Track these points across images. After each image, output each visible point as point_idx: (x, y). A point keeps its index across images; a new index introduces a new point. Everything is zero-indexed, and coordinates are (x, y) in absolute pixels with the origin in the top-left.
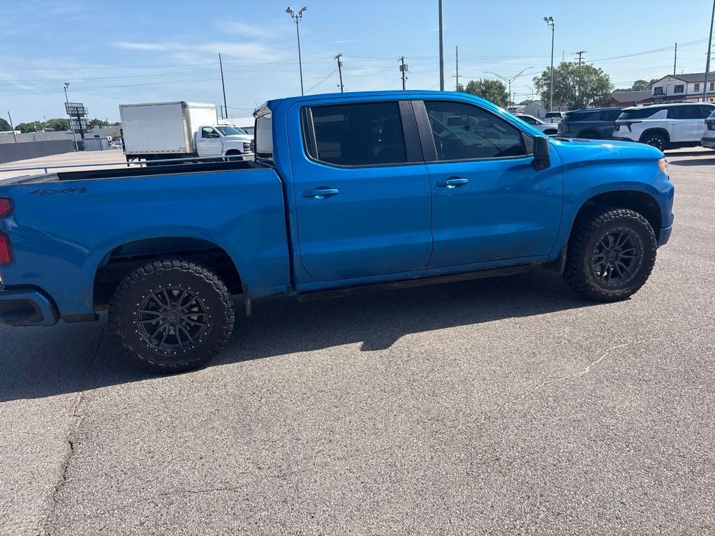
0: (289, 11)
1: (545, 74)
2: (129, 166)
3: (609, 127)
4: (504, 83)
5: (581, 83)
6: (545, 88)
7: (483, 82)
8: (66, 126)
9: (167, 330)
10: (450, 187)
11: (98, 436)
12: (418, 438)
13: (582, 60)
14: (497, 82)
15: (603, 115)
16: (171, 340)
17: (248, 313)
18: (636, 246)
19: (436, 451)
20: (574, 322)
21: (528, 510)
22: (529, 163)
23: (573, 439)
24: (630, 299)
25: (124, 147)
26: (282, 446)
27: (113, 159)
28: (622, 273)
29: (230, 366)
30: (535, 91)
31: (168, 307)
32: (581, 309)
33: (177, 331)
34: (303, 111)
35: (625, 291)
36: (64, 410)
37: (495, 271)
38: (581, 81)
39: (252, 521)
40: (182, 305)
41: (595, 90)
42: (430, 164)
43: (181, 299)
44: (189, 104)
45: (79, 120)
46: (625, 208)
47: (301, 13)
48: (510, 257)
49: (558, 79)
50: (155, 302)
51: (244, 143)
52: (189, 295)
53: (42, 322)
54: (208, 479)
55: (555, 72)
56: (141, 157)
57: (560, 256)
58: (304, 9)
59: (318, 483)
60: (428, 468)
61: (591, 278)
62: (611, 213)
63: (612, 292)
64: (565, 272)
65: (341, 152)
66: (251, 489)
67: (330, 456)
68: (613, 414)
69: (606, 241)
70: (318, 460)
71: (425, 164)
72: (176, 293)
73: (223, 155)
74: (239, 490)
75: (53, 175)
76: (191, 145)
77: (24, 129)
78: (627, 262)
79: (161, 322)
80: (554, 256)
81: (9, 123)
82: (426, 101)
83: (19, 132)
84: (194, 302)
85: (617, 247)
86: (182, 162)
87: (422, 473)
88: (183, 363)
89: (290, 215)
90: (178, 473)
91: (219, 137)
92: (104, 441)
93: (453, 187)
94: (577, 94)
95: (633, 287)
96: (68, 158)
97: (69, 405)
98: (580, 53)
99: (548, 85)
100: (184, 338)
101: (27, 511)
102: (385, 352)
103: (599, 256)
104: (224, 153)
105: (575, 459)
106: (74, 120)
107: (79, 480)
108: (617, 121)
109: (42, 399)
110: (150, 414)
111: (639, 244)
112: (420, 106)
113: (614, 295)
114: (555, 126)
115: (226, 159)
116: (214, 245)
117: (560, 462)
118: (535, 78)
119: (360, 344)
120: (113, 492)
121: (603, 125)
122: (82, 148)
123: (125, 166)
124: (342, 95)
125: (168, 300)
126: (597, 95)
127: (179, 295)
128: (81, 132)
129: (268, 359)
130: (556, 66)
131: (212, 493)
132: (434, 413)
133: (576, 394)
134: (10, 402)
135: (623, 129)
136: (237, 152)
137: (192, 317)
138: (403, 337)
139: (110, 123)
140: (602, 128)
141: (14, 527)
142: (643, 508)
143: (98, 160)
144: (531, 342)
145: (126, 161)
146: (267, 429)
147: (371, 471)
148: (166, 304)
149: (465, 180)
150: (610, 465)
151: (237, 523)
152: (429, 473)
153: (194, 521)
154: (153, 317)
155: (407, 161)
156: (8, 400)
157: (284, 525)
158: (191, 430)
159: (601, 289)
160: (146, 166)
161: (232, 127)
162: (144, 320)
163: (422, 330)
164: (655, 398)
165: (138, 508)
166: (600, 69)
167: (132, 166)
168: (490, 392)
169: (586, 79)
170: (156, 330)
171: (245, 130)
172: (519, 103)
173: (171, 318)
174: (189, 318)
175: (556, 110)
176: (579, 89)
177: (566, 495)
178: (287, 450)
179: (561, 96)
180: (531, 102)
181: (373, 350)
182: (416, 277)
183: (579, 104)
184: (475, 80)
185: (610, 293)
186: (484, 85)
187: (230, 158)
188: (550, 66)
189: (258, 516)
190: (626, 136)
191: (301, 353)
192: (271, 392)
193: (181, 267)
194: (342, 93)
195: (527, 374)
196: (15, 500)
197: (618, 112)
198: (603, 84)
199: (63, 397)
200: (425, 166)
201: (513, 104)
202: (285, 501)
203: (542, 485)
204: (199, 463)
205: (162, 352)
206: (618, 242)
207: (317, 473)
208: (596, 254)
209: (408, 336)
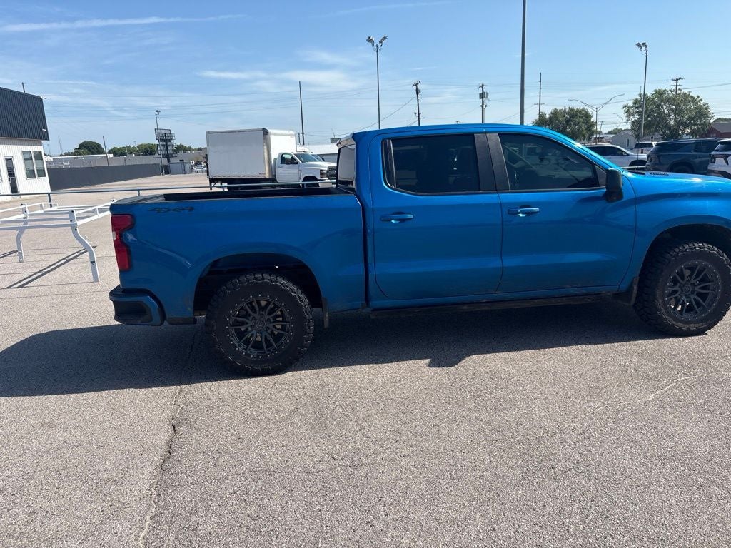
0: (369, 40)
1: (636, 102)
2: (211, 189)
3: (703, 159)
4: (590, 111)
5: (677, 112)
6: (636, 117)
7: (567, 110)
8: (154, 151)
9: (255, 335)
10: (521, 215)
11: (195, 422)
12: (478, 444)
13: (678, 88)
14: (583, 110)
15: (697, 146)
16: (257, 345)
17: (326, 324)
18: (713, 281)
19: (494, 457)
20: (643, 352)
21: (578, 511)
22: (601, 195)
23: (629, 457)
24: (706, 334)
25: (208, 171)
26: (354, 442)
27: (196, 183)
28: (698, 307)
29: (308, 372)
30: (625, 119)
31: (257, 316)
32: (652, 341)
33: (263, 336)
34: (384, 143)
35: (701, 326)
36: (166, 399)
37: (564, 299)
38: (676, 109)
39: (327, 498)
40: (269, 314)
41: (693, 119)
42: (502, 193)
43: (268, 310)
44: (270, 131)
45: (166, 145)
46: (702, 242)
47: (381, 42)
48: (579, 285)
49: (651, 107)
50: (246, 310)
51: (321, 170)
52: (275, 306)
53: (152, 323)
54: (290, 463)
55: (648, 99)
56: (222, 181)
57: (631, 286)
58: (385, 38)
59: (386, 474)
60: (486, 469)
61: (664, 311)
62: (687, 247)
63: (687, 326)
64: (635, 304)
65: (416, 180)
66: (326, 474)
67: (396, 453)
68: (672, 438)
69: (681, 275)
70: (386, 456)
71: (497, 193)
72: (263, 303)
73: (301, 182)
74: (316, 474)
75: (161, 196)
76: (270, 170)
77: (117, 152)
78: (703, 296)
79: (250, 329)
80: (624, 287)
81: (103, 147)
82: (501, 135)
83: (111, 155)
84: (279, 313)
85: (693, 281)
86: (260, 187)
87: (480, 474)
88: (266, 366)
89: (368, 238)
90: (264, 456)
91: (297, 163)
92: (201, 426)
93: (524, 215)
94: (672, 123)
95: (709, 322)
96: (155, 181)
97: (170, 396)
98: (677, 80)
99: (640, 113)
100: (269, 344)
101: (140, 476)
102: (452, 369)
103: (674, 289)
104: (302, 180)
105: (629, 473)
106: (162, 145)
107: (182, 455)
108: (713, 153)
109: (147, 390)
110: (238, 408)
111: (716, 278)
112: (494, 139)
113: (689, 329)
114: (644, 157)
115: (303, 185)
116: (300, 262)
117: (613, 475)
118: (625, 106)
119: (427, 361)
120: (210, 466)
121: (698, 157)
122: (168, 172)
123: (208, 190)
124: (419, 128)
125: (257, 309)
126: (695, 125)
127: (267, 306)
128: (168, 156)
129: (342, 368)
130: (649, 93)
131: (293, 474)
132: (496, 425)
133: (636, 418)
134: (121, 391)
135: (720, 161)
136: (314, 178)
137: (277, 326)
138: (470, 357)
139: (193, 148)
140: (697, 160)
141: (131, 487)
142: (690, 518)
143: (182, 183)
144: (596, 368)
145: (209, 185)
146: (341, 426)
147: (434, 468)
148: (255, 312)
149: (536, 209)
150: (662, 481)
151: (314, 499)
152: (487, 474)
153: (278, 494)
154: (243, 324)
155: (480, 190)
156: (119, 389)
157: (355, 504)
158: (274, 423)
159: (674, 322)
160: (226, 190)
161: (310, 154)
162: (235, 326)
163: (489, 352)
164: (717, 426)
165: (231, 480)
166: (698, 97)
167: (215, 190)
168: (550, 410)
169: (682, 107)
170: (245, 336)
171: (323, 157)
172: (607, 132)
173: (259, 326)
174: (274, 326)
175: (649, 140)
176: (675, 119)
177: (616, 502)
178: (358, 445)
179: (654, 125)
180: (621, 130)
181: (439, 367)
182: (485, 301)
183: (674, 134)
184: (558, 108)
185: (685, 326)
186: (568, 113)
187: (307, 184)
188: (643, 93)
189: (332, 495)
190: (723, 169)
191: (372, 365)
192: (344, 397)
193: (270, 280)
194: (419, 126)
195: (589, 397)
196: (130, 466)
197: (715, 143)
198: (702, 113)
199: (164, 389)
200: (497, 195)
201: (600, 133)
202: (356, 486)
203: (594, 492)
204: (281, 450)
205: (249, 355)
206: (694, 275)
207: (384, 466)
208: (670, 287)
209: (474, 357)
